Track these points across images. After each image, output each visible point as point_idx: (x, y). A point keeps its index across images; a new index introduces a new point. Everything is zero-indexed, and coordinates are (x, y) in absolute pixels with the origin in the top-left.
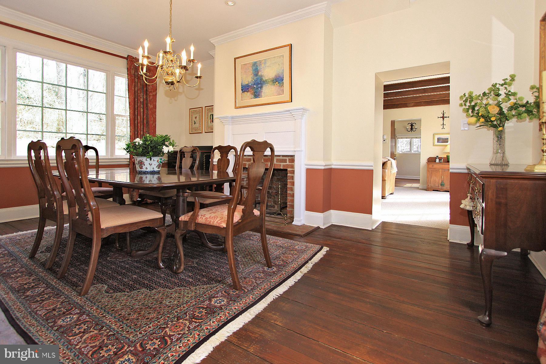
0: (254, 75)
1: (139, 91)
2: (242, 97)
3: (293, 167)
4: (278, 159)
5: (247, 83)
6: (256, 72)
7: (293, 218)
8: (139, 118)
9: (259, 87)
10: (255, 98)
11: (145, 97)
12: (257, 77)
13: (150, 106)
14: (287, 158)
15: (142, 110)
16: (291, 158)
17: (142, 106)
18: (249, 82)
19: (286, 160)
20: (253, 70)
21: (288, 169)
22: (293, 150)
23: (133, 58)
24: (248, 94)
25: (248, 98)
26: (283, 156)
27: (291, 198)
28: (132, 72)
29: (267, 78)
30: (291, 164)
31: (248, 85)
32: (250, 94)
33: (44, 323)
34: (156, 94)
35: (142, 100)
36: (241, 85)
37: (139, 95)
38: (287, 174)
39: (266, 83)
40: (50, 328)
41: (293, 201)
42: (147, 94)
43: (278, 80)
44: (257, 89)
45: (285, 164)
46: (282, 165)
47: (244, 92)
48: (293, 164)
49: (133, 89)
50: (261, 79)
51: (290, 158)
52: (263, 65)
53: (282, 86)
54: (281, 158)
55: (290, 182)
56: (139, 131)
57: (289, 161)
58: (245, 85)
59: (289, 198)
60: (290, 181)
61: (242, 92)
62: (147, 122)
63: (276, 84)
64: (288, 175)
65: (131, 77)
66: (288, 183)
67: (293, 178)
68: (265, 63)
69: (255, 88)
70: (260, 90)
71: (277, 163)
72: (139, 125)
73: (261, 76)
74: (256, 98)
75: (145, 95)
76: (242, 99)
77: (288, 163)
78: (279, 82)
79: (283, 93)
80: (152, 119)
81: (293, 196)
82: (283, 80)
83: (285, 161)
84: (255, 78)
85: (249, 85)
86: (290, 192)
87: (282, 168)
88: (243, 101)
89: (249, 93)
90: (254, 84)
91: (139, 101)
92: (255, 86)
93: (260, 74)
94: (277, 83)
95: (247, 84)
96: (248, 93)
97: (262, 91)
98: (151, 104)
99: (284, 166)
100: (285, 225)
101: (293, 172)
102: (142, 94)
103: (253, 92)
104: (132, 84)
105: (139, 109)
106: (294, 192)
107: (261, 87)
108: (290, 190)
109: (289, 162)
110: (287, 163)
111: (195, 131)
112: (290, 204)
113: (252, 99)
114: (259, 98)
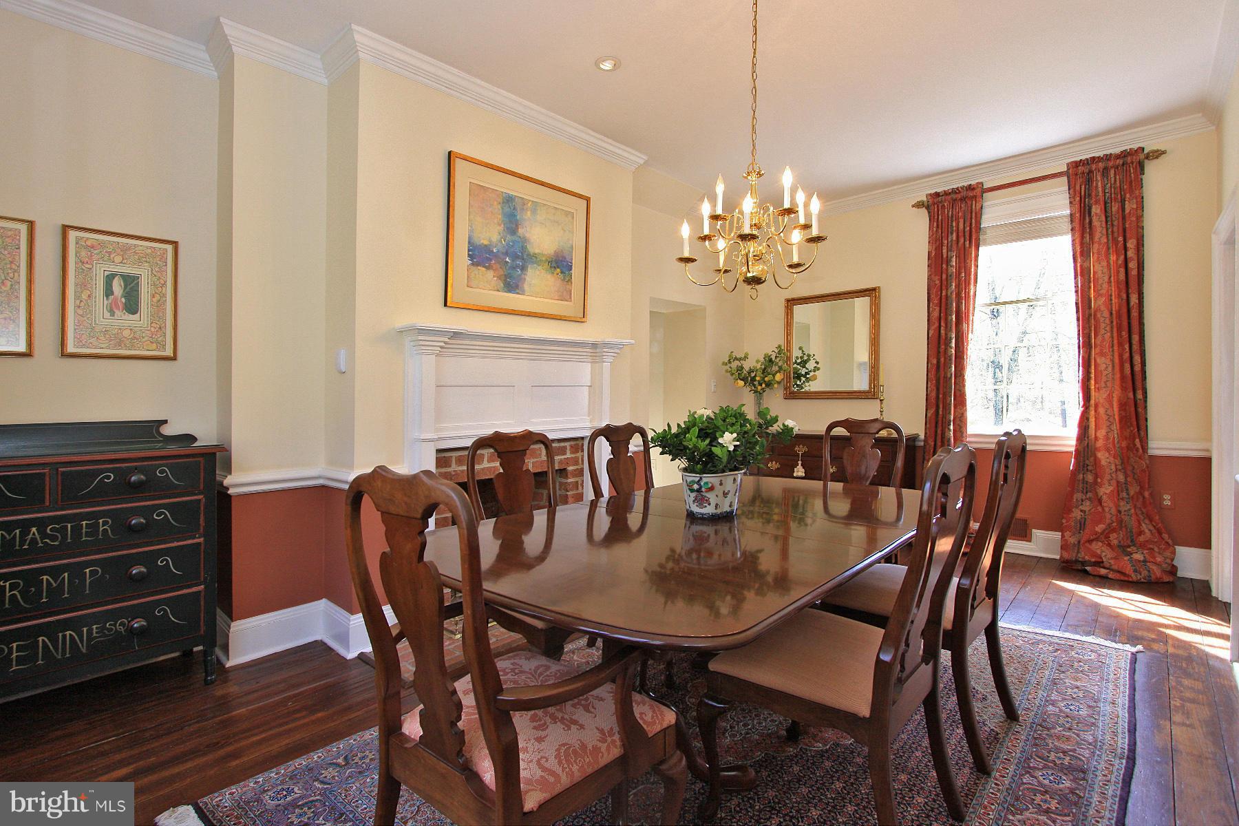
0: (508, 228)
2: (468, 277)
3: (577, 462)
5: (486, 242)
6: (512, 223)
9: (517, 266)
10: (504, 289)
12: (514, 238)
14: (567, 444)
16: (576, 443)
18: (490, 241)
19: (565, 447)
20: (504, 214)
21: (568, 469)
24: (488, 276)
25: (486, 287)
26: (560, 440)
29: (537, 251)
30: (573, 456)
31: (487, 249)
32: (494, 277)
33: (1101, 724)
36: (469, 243)
39: (536, 263)
40: (1101, 714)
43: (560, 264)
44: (514, 268)
45: (563, 457)
46: (557, 461)
47: (478, 265)
50: (522, 247)
51: (572, 443)
52: (529, 213)
53: (570, 283)
54: (556, 444)
57: (571, 450)
58: (480, 245)
61: (472, 264)
63: (555, 273)
64: (568, 481)
68: (534, 211)
69: (509, 265)
70: (521, 274)
73: (525, 240)
74: (509, 291)
76: (468, 282)
77: (569, 455)
78: (564, 270)
79: (571, 298)
82: (570, 268)
83: (563, 451)
84: (509, 237)
85: (492, 251)
87: (556, 468)
88: (470, 289)
89: (490, 274)
90: (507, 254)
92: (507, 259)
93: (521, 231)
94: (558, 270)
95: (486, 246)
96: (488, 272)
97: (525, 279)
99: (561, 462)
103: (501, 272)
107: (523, 268)
109: (572, 453)
110: (566, 454)
113: (495, 290)
114: (518, 293)
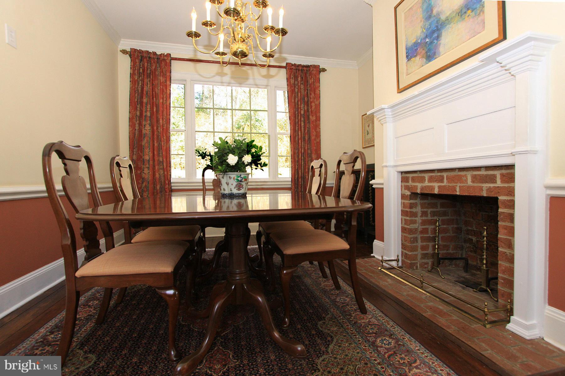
0: (426, 18)
1: (299, 102)
2: (407, 69)
3: (511, 192)
4: (475, 175)
5: (415, 40)
6: (429, 12)
7: (511, 312)
8: (300, 134)
9: (434, 39)
10: (427, 62)
11: (306, 109)
12: (430, 21)
13: (312, 118)
14: (497, 173)
15: (302, 124)
16: (508, 171)
17: (302, 119)
18: (417, 37)
19: (495, 176)
20: (424, 11)
21: (500, 198)
22: (509, 151)
23: (292, 65)
24: (418, 60)
25: (418, 67)
26: (488, 168)
27: (507, 265)
28: (291, 81)
29: (447, 15)
30: (506, 185)
31: (416, 44)
32: (420, 58)
34: (320, 103)
35: (302, 112)
36: (407, 48)
37: (299, 106)
38: (498, 208)
39: (448, 24)
41: (511, 271)
42: (308, 106)
43: (471, 5)
44: (432, 42)
45: (492, 185)
46: (484, 189)
47: (411, 59)
48: (511, 185)
49: (293, 101)
50: (437, 21)
51: (504, 171)
53: (481, 13)
54: (483, 172)
55: (506, 228)
56: (300, 149)
57: (501, 179)
58: (412, 45)
59: (502, 264)
60: (504, 224)
61: (408, 61)
62: (309, 138)
63: (466, 17)
64: (500, 210)
65: (290, 88)
66: (501, 230)
67: (511, 218)
69: (428, 43)
70: (437, 42)
71: (476, 185)
72: (300, 141)
73: (438, 14)
74: (430, 61)
75: (306, 106)
76: (407, 72)
77: (499, 183)
78: (474, 7)
79: (484, 27)
80: (314, 133)
81: (511, 259)
83: (492, 179)
84: (428, 24)
85: (418, 43)
86: (506, 251)
87: (485, 195)
88: (408, 76)
89: (418, 58)
90: (426, 37)
91: (300, 114)
92: (427, 40)
93: (435, 11)
94: (469, 11)
95: (415, 42)
96: (416, 58)
97: (440, 44)
98: (312, 116)
99: (489, 189)
100: (485, 327)
101: (511, 204)
102: (302, 105)
103: (424, 52)
104: (292, 95)
105: (300, 123)
106: (514, 251)
107: (438, 37)
108: (503, 245)
109: (502, 182)
110: (496, 182)
111: (369, 144)
112: (505, 276)
113: (423, 66)
114: (435, 59)
